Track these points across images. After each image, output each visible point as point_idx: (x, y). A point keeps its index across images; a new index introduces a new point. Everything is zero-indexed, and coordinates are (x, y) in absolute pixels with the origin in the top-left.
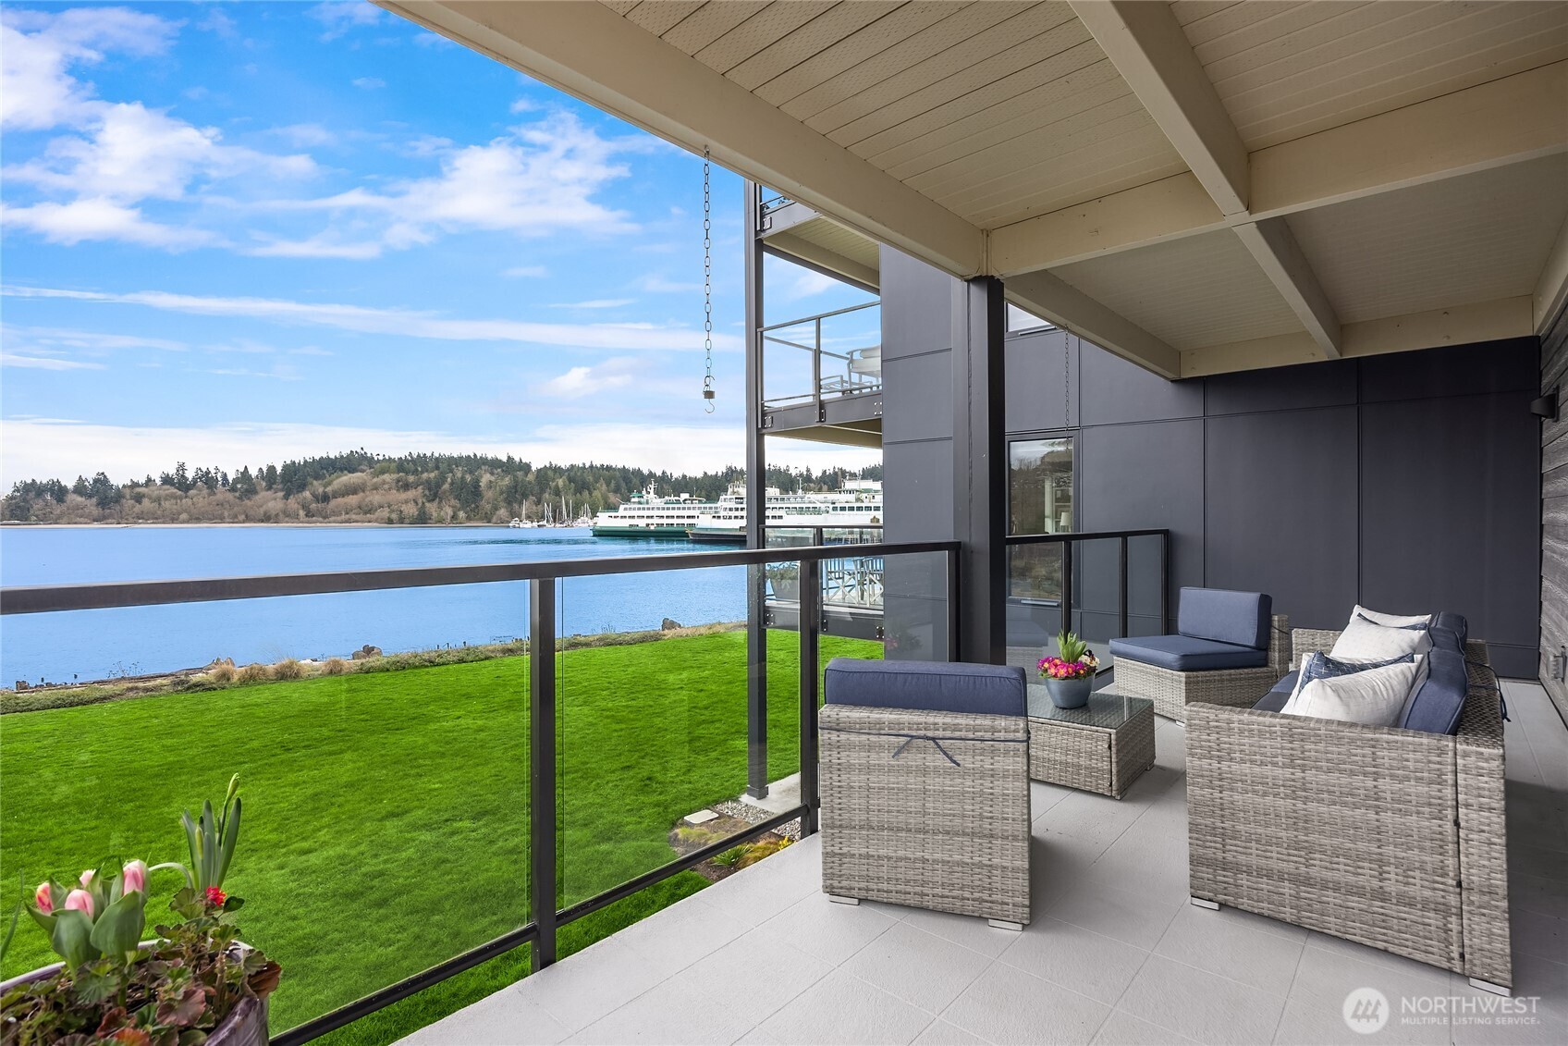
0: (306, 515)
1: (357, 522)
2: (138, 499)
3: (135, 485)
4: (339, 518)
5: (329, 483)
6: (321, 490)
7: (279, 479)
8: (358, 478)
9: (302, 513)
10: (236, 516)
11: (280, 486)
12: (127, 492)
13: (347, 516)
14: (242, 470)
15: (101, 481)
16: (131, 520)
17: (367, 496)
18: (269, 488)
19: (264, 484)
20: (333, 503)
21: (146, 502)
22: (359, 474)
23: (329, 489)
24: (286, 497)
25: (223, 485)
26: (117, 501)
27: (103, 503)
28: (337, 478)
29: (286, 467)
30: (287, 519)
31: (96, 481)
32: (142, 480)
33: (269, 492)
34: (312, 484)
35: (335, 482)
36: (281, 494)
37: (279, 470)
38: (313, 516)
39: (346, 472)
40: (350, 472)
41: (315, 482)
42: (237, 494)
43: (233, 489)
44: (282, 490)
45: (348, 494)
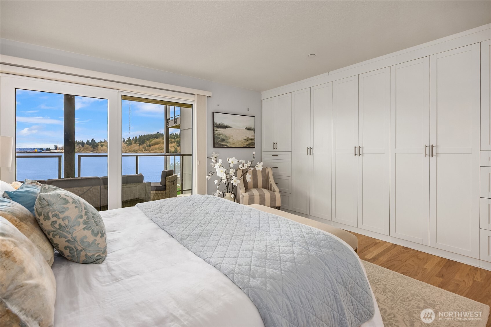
0: (145, 151)
1: (158, 152)
2: (102, 146)
3: (101, 142)
4: (153, 151)
5: (151, 142)
6: (148, 143)
7: (138, 140)
8: (159, 140)
9: (143, 150)
10: (126, 151)
11: (138, 142)
12: (99, 144)
13: (155, 151)
14: (128, 138)
15: (93, 141)
16: (100, 152)
17: (161, 145)
18: (135, 143)
19: (134, 142)
20: (152, 147)
21: (104, 146)
22: (159, 139)
23: (151, 143)
24: (139, 145)
25: (124, 142)
26: (97, 147)
27: (93, 147)
28: (153, 140)
29: (140, 137)
30: (139, 152)
31: (92, 141)
32: (103, 141)
33: (135, 144)
34: (146, 142)
35: (152, 141)
36: (138, 145)
37: (138, 138)
38: (146, 151)
39: (155, 138)
40: (156, 138)
41: (147, 141)
42: (127, 145)
43: (126, 143)
44: (138, 144)
45: (156, 145)
